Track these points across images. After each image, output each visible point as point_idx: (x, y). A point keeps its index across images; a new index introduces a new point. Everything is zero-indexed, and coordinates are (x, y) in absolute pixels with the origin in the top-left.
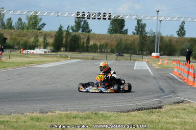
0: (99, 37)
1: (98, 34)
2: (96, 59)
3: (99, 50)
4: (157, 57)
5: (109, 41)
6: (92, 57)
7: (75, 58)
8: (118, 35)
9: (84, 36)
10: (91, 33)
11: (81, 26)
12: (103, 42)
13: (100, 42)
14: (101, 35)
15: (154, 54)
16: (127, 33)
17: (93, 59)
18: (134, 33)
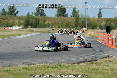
0: (51, 19)
1: (50, 17)
2: (50, 32)
3: (51, 27)
4: (86, 30)
5: (57, 21)
6: (47, 31)
7: (38, 32)
8: (62, 17)
9: (41, 19)
10: (46, 16)
11: (40, 12)
12: (53, 22)
13: (51, 22)
14: (52, 17)
15: (84, 29)
16: (67, 16)
17: (48, 32)
18: (71, 16)
